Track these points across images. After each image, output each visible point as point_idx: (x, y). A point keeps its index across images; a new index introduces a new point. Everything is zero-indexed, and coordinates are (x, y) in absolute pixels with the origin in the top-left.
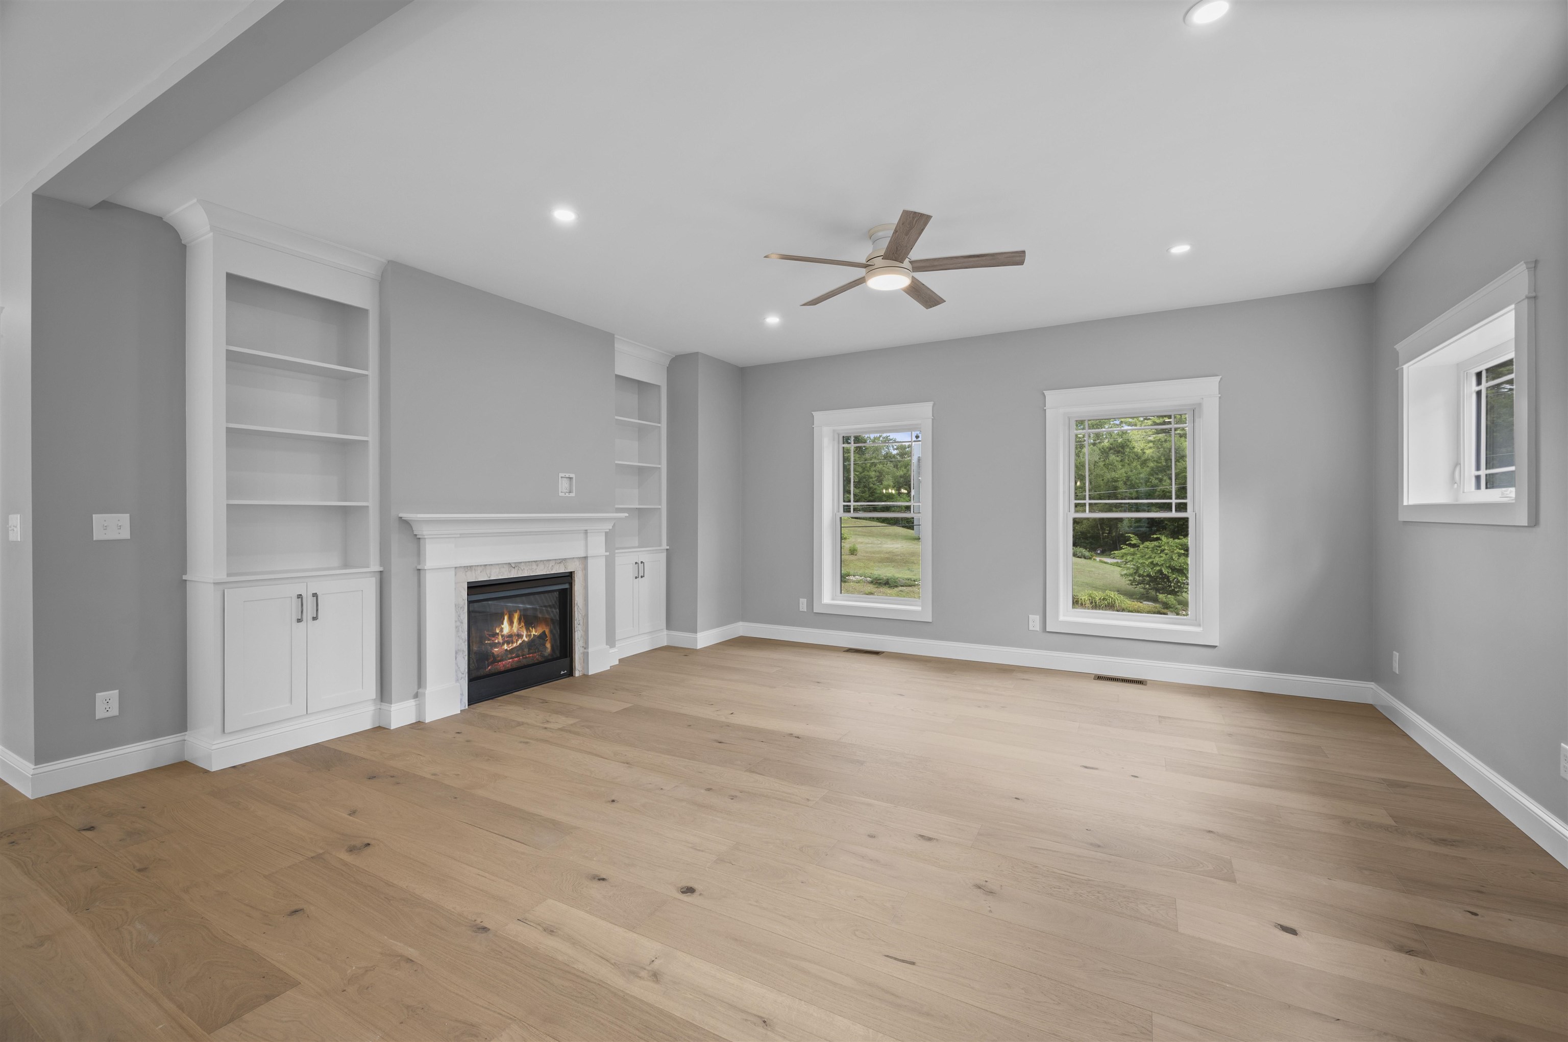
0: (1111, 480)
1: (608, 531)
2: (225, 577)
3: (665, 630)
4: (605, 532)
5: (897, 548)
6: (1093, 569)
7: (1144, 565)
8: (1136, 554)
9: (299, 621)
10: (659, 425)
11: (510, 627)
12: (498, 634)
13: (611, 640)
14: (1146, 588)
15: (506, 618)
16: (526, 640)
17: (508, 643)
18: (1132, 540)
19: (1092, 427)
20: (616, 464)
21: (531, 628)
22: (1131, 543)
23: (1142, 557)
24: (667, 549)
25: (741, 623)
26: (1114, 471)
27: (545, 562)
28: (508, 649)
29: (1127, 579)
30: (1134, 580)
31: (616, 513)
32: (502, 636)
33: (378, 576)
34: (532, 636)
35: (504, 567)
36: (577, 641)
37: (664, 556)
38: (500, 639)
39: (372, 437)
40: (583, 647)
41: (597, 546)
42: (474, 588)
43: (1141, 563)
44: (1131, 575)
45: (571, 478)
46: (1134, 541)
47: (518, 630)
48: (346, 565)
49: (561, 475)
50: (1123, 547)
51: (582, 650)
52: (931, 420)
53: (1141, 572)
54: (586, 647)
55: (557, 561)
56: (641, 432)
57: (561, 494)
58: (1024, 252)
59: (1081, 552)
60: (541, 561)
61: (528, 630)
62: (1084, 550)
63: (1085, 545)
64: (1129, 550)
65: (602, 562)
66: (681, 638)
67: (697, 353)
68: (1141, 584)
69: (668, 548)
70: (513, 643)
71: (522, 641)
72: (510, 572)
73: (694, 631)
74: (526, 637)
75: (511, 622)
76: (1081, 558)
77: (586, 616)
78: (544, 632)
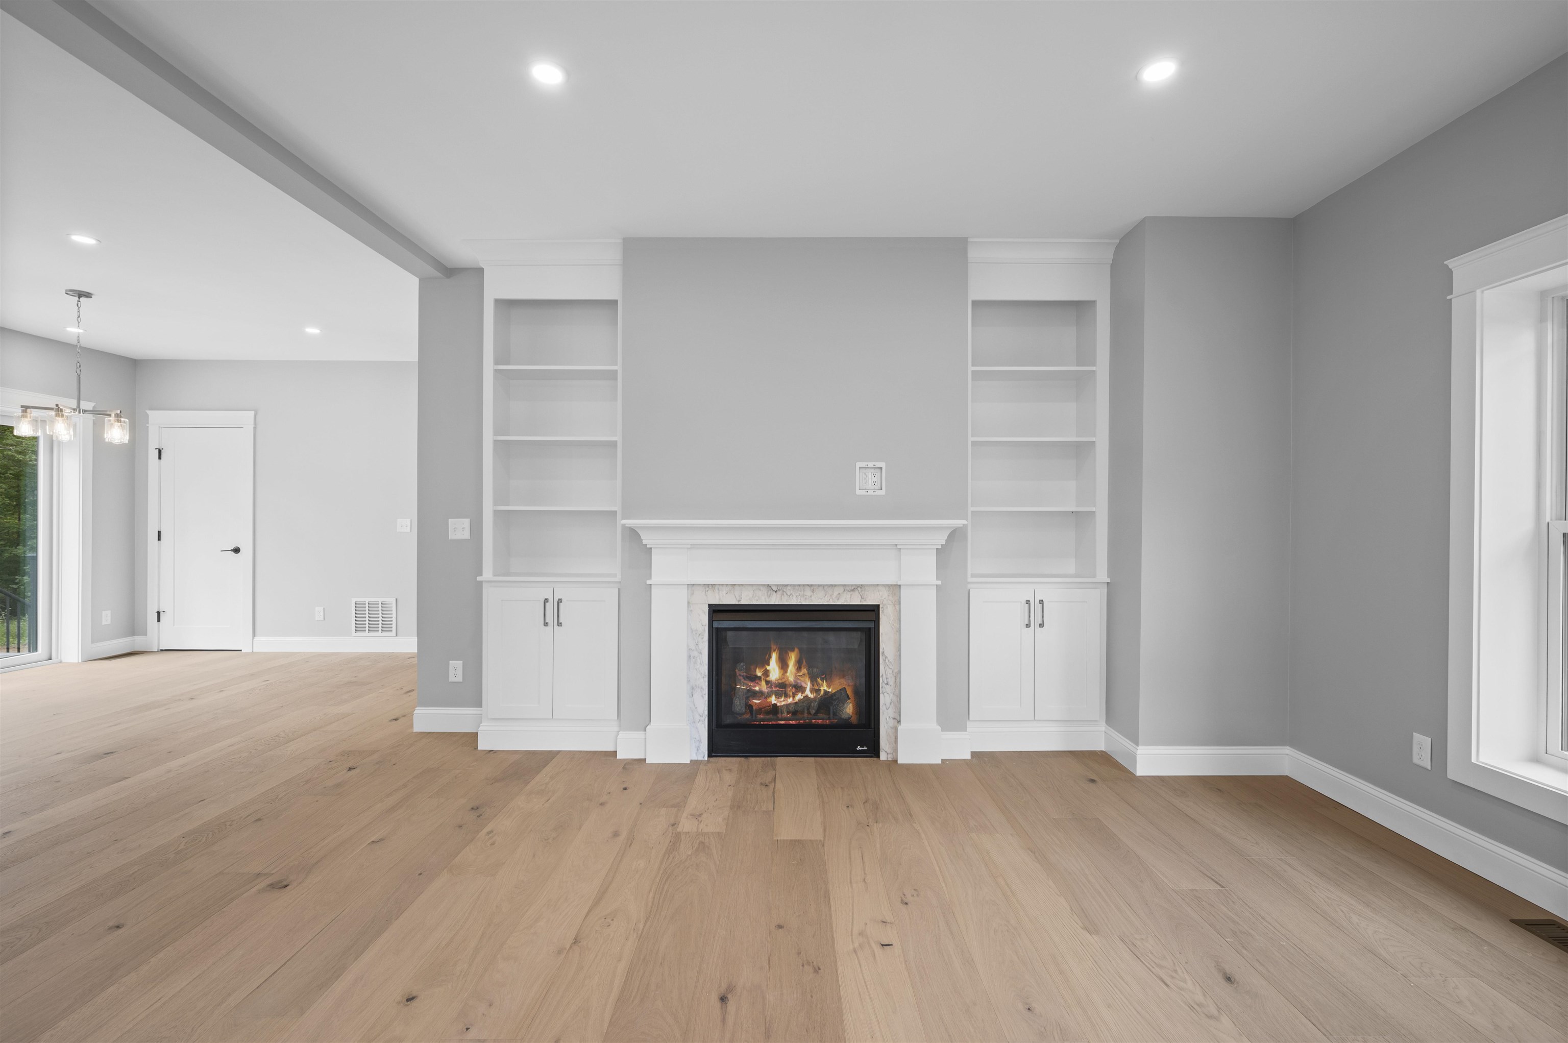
1: (940, 547)
2: (492, 576)
4: (937, 549)
11: (782, 671)
12: (760, 678)
15: (774, 656)
16: (811, 696)
17: (777, 695)
21: (819, 680)
24: (1108, 583)
25: (1287, 750)
27: (826, 587)
28: (778, 704)
32: (768, 682)
33: (619, 587)
34: (822, 692)
35: (760, 590)
36: (883, 707)
38: (764, 687)
39: (619, 437)
40: (894, 719)
41: (920, 572)
42: (718, 612)
45: (881, 468)
47: (797, 678)
49: (859, 465)
51: (892, 723)
54: (898, 719)
55: (848, 588)
57: (858, 492)
60: (819, 585)
61: (813, 679)
65: (930, 593)
66: (1121, 747)
67: (1144, 220)
69: (1111, 579)
70: (786, 696)
71: (804, 697)
72: (770, 596)
74: (811, 691)
75: (783, 665)
77: (898, 675)
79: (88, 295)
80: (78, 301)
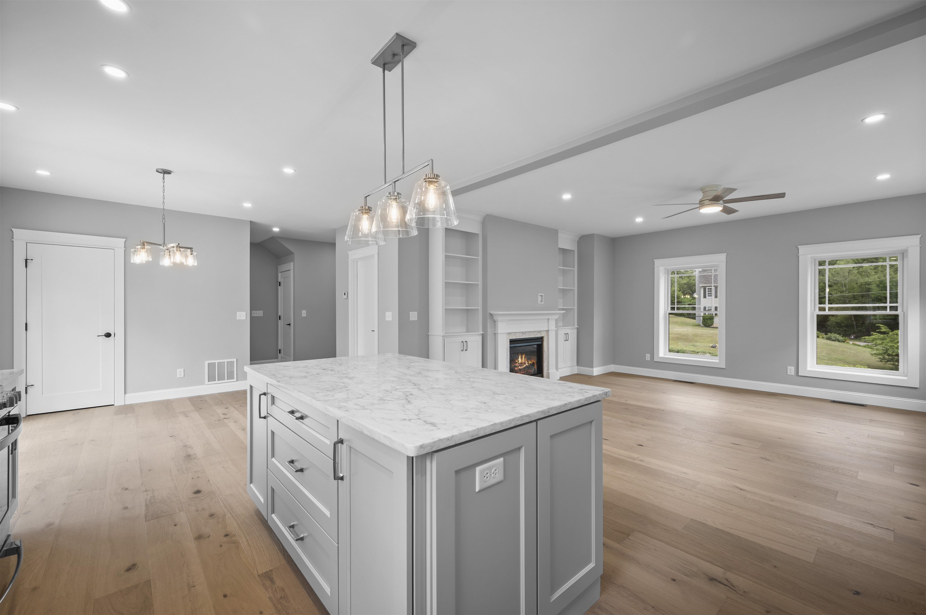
0: (864, 283)
2: (444, 334)
3: (576, 366)
4: (555, 319)
5: (683, 331)
6: (846, 350)
7: (893, 347)
8: (886, 339)
9: (462, 351)
10: (574, 269)
11: (521, 360)
12: (517, 362)
13: (557, 369)
14: (895, 365)
15: (520, 356)
16: (527, 365)
17: (521, 366)
18: (881, 329)
19: (830, 264)
20: (559, 288)
22: (880, 331)
23: (891, 341)
25: (612, 365)
26: (868, 277)
27: (534, 332)
28: (521, 368)
29: (876, 357)
30: (884, 358)
31: (559, 311)
33: (482, 335)
34: (529, 364)
35: (520, 334)
36: (545, 367)
37: (576, 331)
38: (518, 365)
39: (480, 283)
41: (552, 326)
42: (512, 341)
43: (891, 346)
44: (879, 354)
45: (542, 296)
46: (884, 329)
47: (524, 361)
48: (467, 331)
49: (539, 294)
50: (874, 334)
52: (725, 262)
53: (890, 352)
54: (548, 370)
55: (538, 332)
56: (564, 272)
57: (539, 303)
58: (785, 193)
59: (835, 337)
61: (528, 361)
62: (838, 336)
63: (840, 332)
64: (879, 336)
65: (554, 332)
66: (585, 370)
67: (594, 234)
68: (890, 361)
69: (578, 327)
70: (522, 366)
72: (522, 335)
73: (592, 367)
75: (522, 358)
76: (835, 341)
77: (548, 357)
78: (534, 363)
79: (168, 172)
80: (164, 176)
